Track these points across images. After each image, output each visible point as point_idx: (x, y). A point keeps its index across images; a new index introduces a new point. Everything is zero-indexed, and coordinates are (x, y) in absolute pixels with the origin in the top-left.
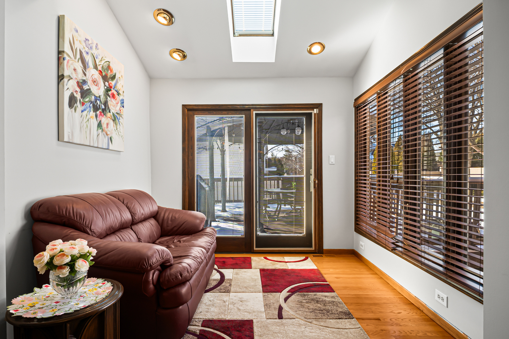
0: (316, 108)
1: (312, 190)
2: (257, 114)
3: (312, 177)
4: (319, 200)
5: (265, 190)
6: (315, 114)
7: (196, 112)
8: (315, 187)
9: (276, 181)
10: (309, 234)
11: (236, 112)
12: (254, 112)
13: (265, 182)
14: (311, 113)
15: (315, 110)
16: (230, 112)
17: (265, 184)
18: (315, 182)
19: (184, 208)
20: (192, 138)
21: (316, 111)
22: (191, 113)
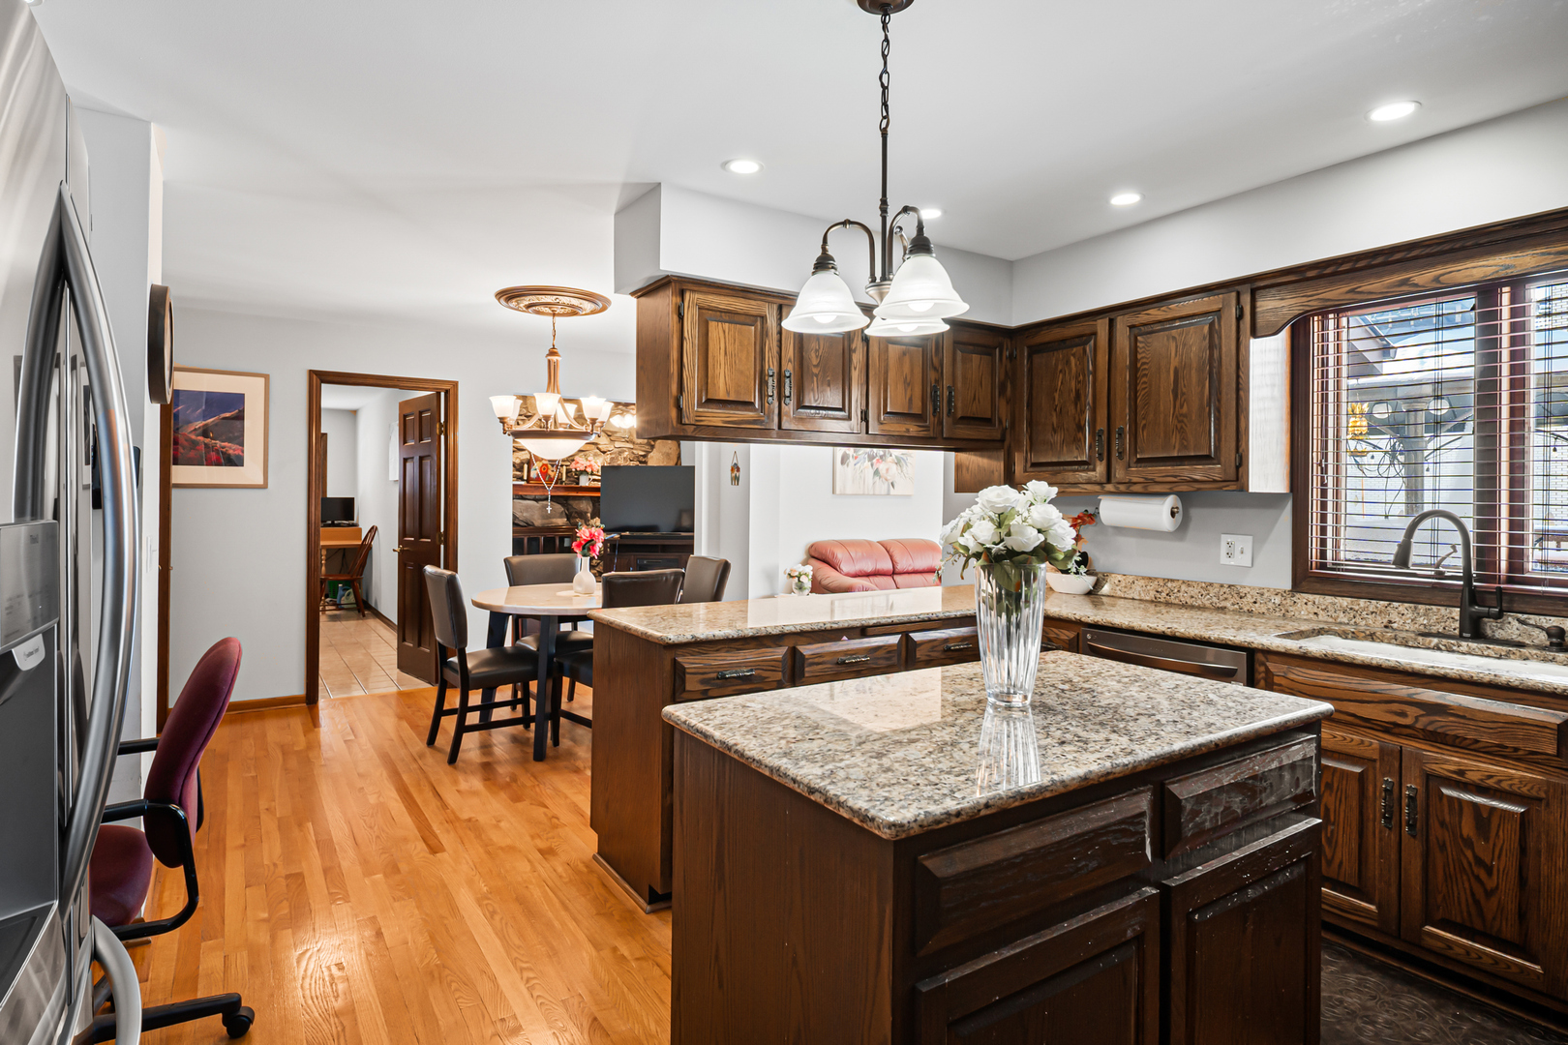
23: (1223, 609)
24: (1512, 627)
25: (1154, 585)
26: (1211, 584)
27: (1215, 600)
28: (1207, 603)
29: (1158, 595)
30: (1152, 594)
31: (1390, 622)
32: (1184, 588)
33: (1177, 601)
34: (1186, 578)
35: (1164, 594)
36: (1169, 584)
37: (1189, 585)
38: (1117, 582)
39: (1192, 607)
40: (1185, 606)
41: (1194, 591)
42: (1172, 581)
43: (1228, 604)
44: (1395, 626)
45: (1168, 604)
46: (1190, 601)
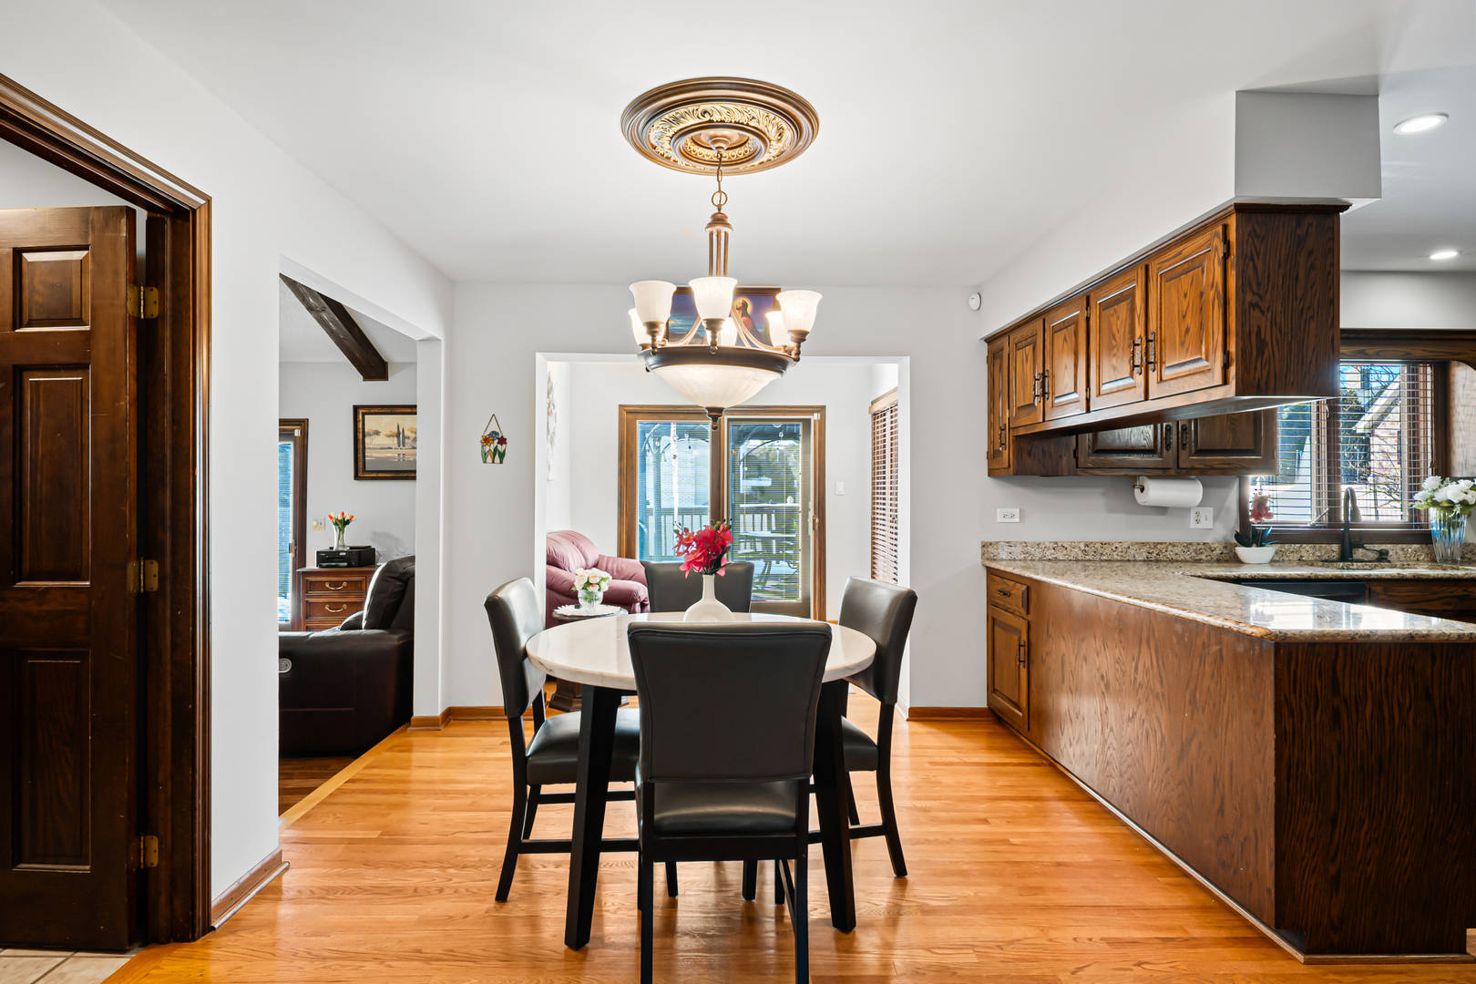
0: (818, 412)
1: (811, 532)
2: (729, 420)
3: (811, 514)
4: (820, 548)
5: (742, 532)
6: (815, 421)
7: (640, 415)
8: (814, 529)
9: (765, 516)
10: (806, 599)
11: (698, 415)
12: (726, 417)
13: (742, 516)
14: (810, 420)
15: (816, 415)
16: (689, 415)
17: (742, 521)
18: (814, 521)
19: (620, 555)
20: (632, 454)
21: (816, 417)
22: (631, 416)
23: (1199, 561)
24: (1359, 553)
25: (1146, 548)
26: (1191, 544)
27: (1193, 554)
28: (1188, 557)
29: (1150, 556)
30: (1145, 555)
31: (1301, 557)
32: (1170, 548)
33: (1165, 558)
34: (1171, 542)
35: (1154, 554)
36: (1159, 546)
37: (1174, 546)
38: (1114, 548)
39: (1177, 561)
40: (1172, 561)
41: (1177, 550)
42: (1161, 543)
43: (1203, 557)
44: (1304, 558)
45: (1157, 561)
46: (1174, 557)
